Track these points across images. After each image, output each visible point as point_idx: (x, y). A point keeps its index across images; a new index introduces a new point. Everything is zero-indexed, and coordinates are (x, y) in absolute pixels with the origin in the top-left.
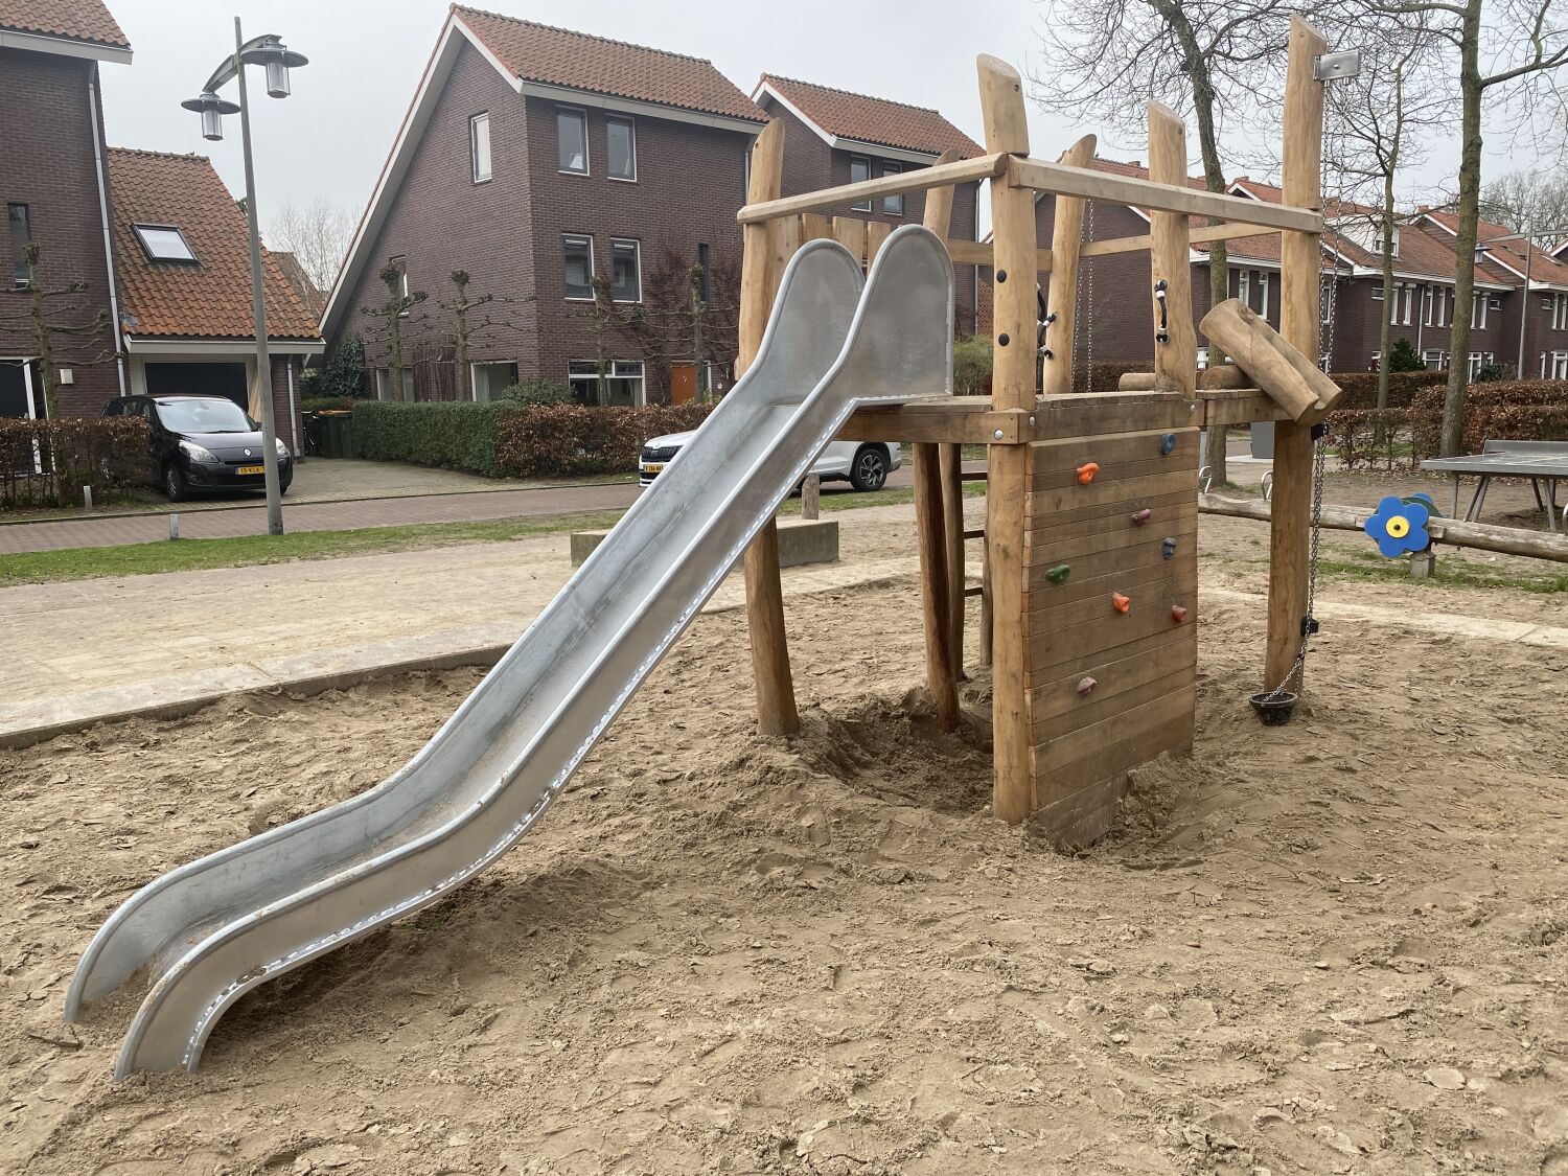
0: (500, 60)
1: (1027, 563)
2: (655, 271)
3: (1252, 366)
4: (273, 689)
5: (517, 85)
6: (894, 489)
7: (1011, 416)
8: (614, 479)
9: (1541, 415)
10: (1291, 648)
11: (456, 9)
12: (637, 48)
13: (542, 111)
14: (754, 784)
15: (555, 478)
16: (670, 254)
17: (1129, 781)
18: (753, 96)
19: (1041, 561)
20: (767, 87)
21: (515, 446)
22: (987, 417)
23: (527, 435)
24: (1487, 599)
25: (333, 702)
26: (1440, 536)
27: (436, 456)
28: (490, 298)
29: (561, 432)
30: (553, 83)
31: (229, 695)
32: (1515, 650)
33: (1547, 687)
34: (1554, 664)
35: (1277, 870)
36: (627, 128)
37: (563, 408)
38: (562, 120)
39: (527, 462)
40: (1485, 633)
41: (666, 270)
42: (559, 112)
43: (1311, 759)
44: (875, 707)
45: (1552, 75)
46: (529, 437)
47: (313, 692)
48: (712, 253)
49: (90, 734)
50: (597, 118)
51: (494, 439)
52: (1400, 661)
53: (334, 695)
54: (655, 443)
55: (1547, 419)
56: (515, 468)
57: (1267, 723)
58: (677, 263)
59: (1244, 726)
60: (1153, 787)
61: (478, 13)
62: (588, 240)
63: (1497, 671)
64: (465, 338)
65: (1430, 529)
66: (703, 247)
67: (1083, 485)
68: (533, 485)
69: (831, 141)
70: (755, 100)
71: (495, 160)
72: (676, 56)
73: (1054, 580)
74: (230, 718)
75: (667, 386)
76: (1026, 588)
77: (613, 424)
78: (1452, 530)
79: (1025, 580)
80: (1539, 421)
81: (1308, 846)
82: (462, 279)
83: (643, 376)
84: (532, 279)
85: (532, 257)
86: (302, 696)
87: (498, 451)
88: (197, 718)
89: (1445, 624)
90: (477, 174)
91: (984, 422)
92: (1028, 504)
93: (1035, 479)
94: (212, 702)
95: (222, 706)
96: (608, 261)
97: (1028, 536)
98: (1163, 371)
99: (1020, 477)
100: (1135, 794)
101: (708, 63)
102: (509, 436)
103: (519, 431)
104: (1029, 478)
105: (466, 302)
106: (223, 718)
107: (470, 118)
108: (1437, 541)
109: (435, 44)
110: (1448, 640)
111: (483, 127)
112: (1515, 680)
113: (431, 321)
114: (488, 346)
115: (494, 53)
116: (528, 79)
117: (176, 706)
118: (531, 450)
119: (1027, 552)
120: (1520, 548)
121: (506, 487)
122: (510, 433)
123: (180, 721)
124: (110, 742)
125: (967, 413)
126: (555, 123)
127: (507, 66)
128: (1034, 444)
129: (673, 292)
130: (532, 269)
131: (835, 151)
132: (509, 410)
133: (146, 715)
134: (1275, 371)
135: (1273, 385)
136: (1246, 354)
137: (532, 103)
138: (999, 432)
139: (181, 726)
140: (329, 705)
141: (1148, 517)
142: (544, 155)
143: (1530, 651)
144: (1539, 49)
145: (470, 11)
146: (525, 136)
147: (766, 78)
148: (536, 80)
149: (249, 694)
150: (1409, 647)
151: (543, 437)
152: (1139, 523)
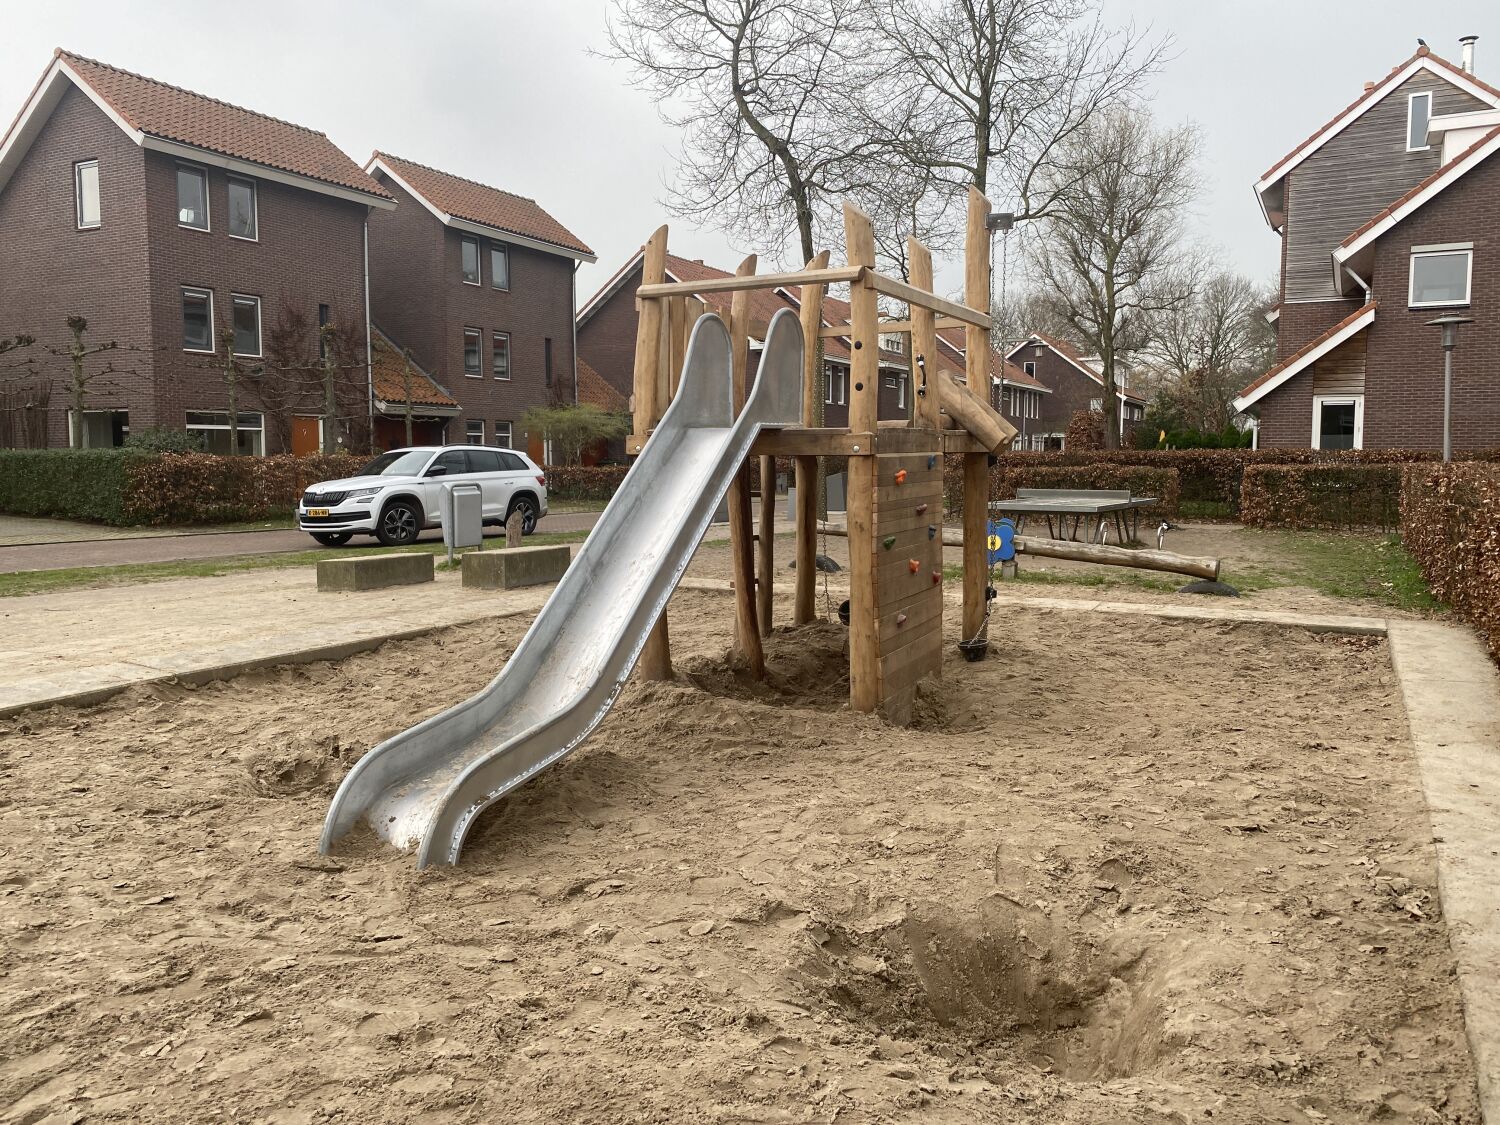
0: (117, 110)
1: (875, 534)
2: (276, 328)
3: (963, 415)
4: (170, 679)
5: (138, 138)
6: (540, 534)
7: (866, 437)
8: (252, 527)
9: (1039, 474)
10: (980, 609)
11: (61, 54)
12: (253, 114)
13: (161, 165)
14: (672, 707)
15: (188, 526)
16: (291, 312)
17: (918, 689)
18: (367, 167)
19: (882, 533)
20: (379, 163)
21: (146, 493)
22: (848, 437)
23: (161, 483)
24: (1061, 589)
25: (220, 691)
26: (1022, 548)
27: (44, 506)
28: (114, 345)
29: (196, 480)
30: (175, 139)
31: (135, 684)
32: (1094, 616)
33: (1119, 636)
34: (1118, 623)
35: (1029, 729)
36: (248, 191)
37: (195, 456)
38: (183, 177)
39: (161, 510)
40: (1072, 607)
41: (287, 327)
42: (179, 167)
43: (1011, 677)
44: (707, 664)
45: (1037, 224)
46: (162, 485)
47: (204, 682)
48: (332, 313)
49: (21, 719)
50: (219, 178)
51: (123, 486)
52: (1025, 626)
53: (219, 685)
54: (318, 489)
55: (1043, 477)
56: (147, 516)
57: (971, 660)
58: (298, 321)
59: (954, 664)
60: (932, 693)
61: (87, 61)
62: (208, 294)
63: (1087, 628)
64: (82, 384)
65: (1015, 544)
66: (323, 308)
67: (897, 484)
68: (167, 533)
69: (445, 219)
70: (369, 171)
71: (105, 209)
72: (291, 126)
73: (887, 546)
74: (141, 704)
75: (287, 438)
76: (875, 551)
77: (251, 473)
78: (1029, 544)
79: (874, 545)
80: (1038, 478)
81: (1042, 715)
82: (78, 325)
83: (263, 429)
84: (148, 329)
85: (148, 308)
86: (194, 686)
87: (128, 498)
88: (109, 705)
89: (1047, 603)
90: (82, 220)
91: (845, 441)
92: (875, 495)
93: (879, 479)
94: (121, 691)
95: (128, 694)
96: (229, 316)
97: (875, 516)
98: (922, 415)
99: (870, 477)
100: (922, 697)
101: (323, 135)
102: (141, 484)
103: (151, 478)
104: (875, 478)
105: (82, 348)
106: (134, 704)
107: (74, 163)
108: (1019, 552)
109: (35, 85)
110: (1050, 612)
111: (90, 176)
112: (1098, 633)
113: (36, 367)
114: (110, 394)
115: (110, 104)
116: (149, 132)
117: (91, 695)
118: (164, 498)
119: (875, 527)
120: (1075, 555)
121: (135, 535)
122: (142, 480)
123: (94, 709)
124: (41, 726)
125: (831, 436)
126: (176, 178)
127: (125, 118)
128: (878, 455)
129: (294, 348)
130: (149, 320)
131: (448, 229)
132: (140, 458)
133: (66, 702)
134: (978, 418)
135: (977, 427)
136: (958, 406)
137: (151, 155)
138: (856, 447)
139: (99, 712)
140: (216, 693)
141: (925, 509)
142: (162, 209)
143: (1102, 616)
144: (1028, 204)
145: (79, 59)
146: (144, 188)
147: (378, 155)
148: (157, 134)
149: (151, 683)
150: (1028, 618)
151: (176, 485)
152: (920, 513)
